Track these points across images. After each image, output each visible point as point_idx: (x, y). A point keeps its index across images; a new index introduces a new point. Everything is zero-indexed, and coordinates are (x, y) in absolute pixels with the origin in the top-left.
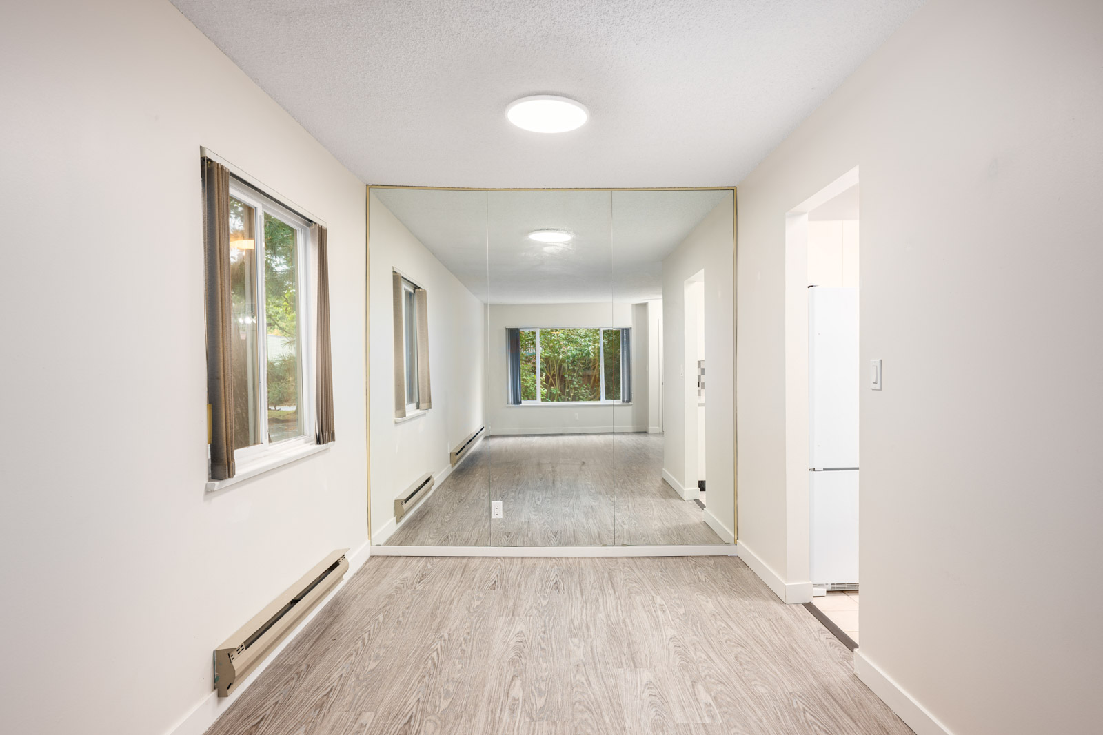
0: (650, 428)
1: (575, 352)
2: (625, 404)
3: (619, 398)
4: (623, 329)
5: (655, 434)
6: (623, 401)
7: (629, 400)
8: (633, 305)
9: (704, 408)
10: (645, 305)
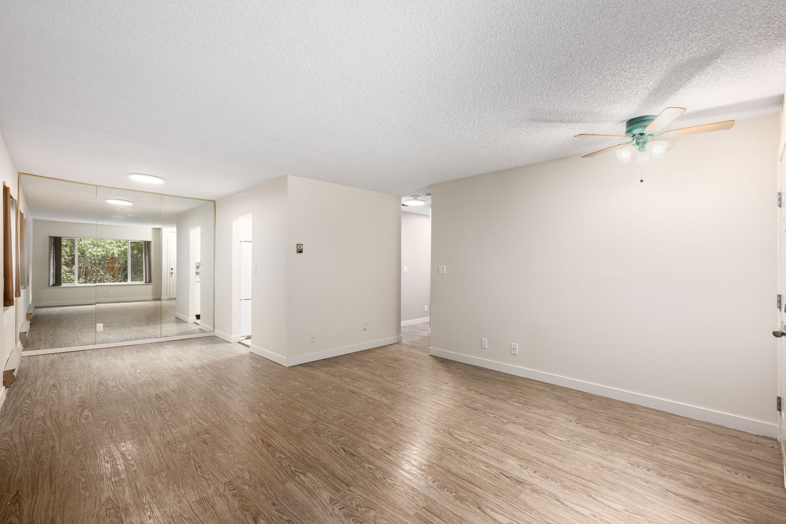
0: (162, 297)
1: (103, 253)
2: (147, 284)
3: (143, 280)
4: (145, 242)
5: (165, 300)
6: (146, 282)
7: (150, 281)
8: (152, 228)
9: (199, 283)
10: (159, 229)
